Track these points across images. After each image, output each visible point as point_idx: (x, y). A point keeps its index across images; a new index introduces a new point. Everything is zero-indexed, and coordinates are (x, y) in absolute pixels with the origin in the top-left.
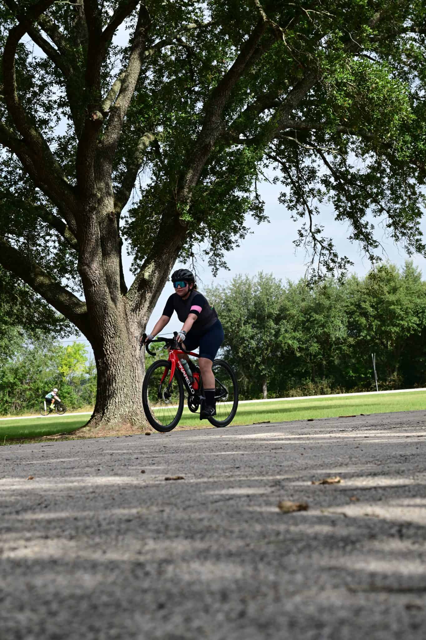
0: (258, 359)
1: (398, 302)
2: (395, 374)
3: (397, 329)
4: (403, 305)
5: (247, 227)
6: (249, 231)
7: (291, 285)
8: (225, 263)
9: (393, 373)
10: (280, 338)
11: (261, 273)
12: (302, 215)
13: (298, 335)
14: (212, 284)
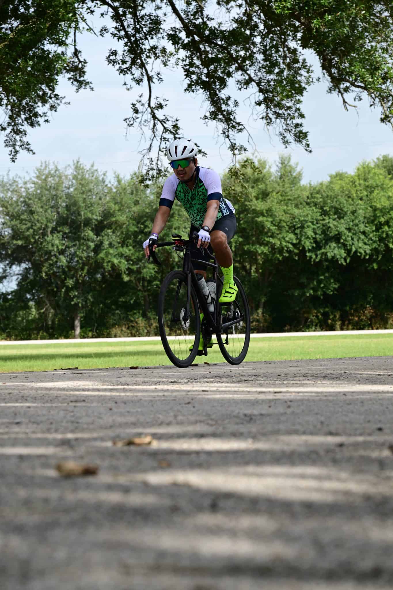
0: (70, 282)
1: (269, 212)
2: (260, 311)
3: (265, 249)
4: (275, 216)
5: (61, 95)
6: (64, 101)
7: (119, 181)
8: (28, 144)
9: (257, 309)
10: (102, 255)
11: (78, 162)
12: (139, 81)
13: (127, 251)
14: (8, 175)
